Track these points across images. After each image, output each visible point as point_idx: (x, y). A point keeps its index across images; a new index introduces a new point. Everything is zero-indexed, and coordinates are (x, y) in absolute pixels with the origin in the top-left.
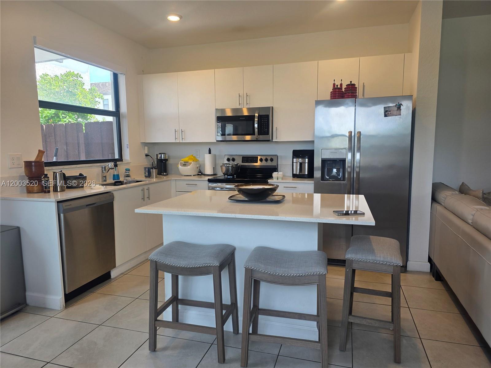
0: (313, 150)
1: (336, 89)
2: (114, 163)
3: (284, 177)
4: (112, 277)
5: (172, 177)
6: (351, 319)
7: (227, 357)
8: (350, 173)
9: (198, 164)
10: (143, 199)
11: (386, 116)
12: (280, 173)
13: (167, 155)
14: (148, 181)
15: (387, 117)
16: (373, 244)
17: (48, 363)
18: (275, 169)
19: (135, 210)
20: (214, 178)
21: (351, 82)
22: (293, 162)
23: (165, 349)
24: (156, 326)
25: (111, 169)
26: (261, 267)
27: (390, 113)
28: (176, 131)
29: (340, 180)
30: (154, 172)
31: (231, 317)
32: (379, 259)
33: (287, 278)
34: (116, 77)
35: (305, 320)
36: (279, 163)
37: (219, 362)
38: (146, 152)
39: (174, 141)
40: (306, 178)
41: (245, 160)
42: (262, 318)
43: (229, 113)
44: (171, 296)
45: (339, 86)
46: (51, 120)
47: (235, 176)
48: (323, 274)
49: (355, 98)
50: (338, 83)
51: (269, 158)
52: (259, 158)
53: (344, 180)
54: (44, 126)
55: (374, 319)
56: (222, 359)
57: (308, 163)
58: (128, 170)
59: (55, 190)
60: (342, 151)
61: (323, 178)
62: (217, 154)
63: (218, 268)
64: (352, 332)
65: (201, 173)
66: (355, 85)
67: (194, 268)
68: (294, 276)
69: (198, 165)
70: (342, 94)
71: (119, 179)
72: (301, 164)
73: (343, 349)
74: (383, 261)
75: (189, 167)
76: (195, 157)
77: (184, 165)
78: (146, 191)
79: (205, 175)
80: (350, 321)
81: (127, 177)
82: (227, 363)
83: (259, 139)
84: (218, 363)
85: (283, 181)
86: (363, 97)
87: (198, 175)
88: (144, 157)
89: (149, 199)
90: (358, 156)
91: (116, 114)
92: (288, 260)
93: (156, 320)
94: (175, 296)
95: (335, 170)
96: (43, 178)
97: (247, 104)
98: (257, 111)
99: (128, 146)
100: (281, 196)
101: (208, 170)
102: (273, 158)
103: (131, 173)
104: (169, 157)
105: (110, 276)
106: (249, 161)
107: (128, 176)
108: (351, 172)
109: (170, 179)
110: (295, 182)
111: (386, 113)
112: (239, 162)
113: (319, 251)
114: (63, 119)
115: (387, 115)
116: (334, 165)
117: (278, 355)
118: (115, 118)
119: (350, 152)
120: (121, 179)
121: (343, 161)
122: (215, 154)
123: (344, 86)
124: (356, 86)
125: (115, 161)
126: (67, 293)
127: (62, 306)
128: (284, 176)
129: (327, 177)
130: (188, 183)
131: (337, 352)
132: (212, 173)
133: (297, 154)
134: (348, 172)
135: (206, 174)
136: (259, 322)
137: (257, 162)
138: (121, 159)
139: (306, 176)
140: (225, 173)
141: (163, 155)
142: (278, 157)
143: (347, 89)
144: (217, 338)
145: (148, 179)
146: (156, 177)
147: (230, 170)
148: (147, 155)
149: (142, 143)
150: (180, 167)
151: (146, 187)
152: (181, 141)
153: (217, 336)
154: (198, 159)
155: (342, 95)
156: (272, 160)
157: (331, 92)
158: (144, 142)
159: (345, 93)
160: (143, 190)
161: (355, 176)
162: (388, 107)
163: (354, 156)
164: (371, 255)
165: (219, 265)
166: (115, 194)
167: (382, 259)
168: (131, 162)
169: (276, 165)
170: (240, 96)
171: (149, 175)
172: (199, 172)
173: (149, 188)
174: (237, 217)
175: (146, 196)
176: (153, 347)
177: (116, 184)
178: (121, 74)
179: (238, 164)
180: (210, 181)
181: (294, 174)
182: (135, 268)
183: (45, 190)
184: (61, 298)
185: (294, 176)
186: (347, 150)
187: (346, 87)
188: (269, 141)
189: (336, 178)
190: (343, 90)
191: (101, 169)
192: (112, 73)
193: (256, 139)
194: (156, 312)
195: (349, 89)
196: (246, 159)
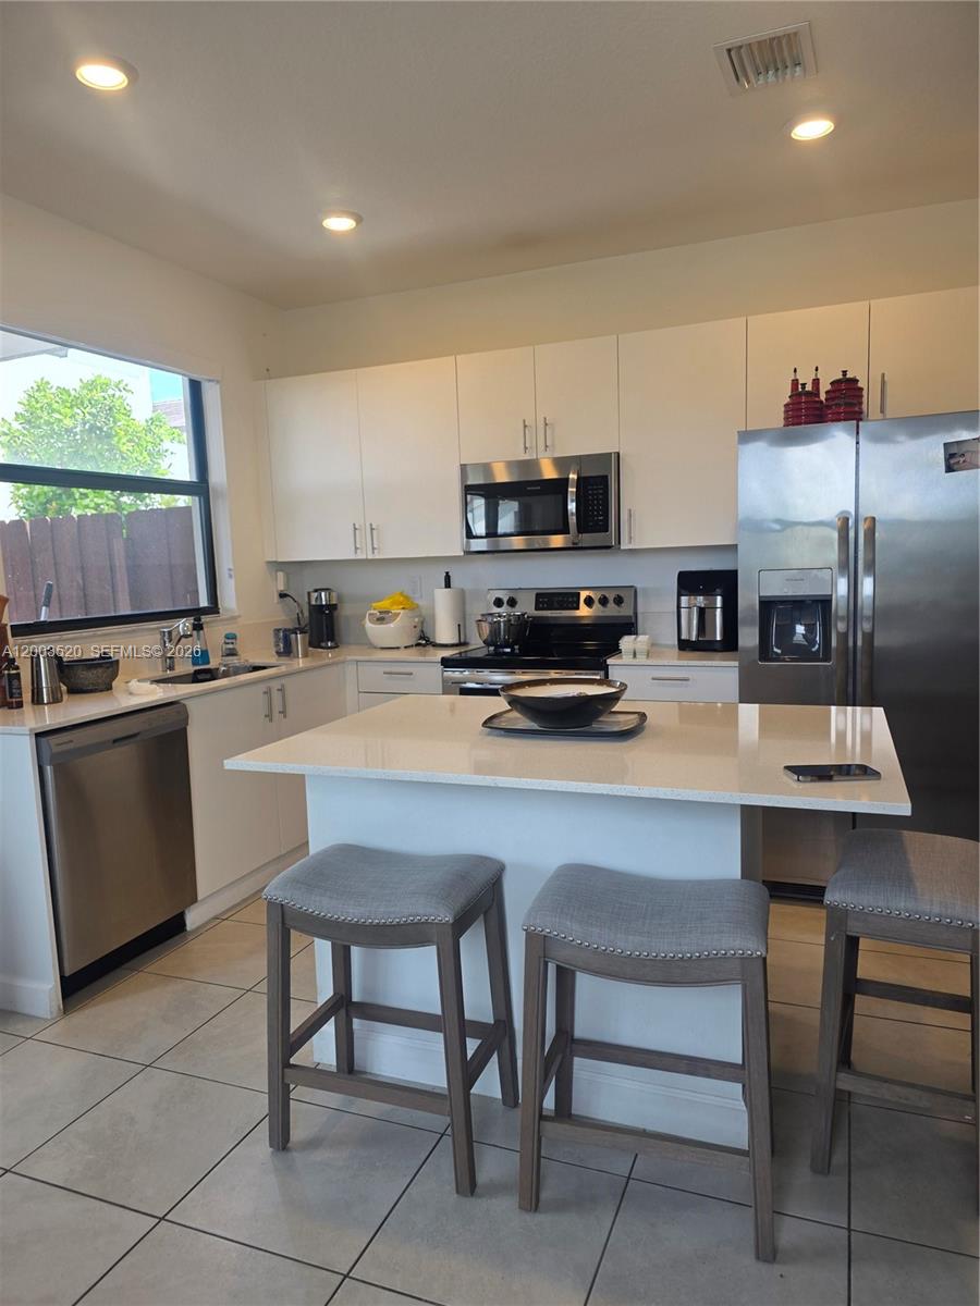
0: (736, 571)
1: (800, 394)
2: (195, 620)
3: (654, 649)
4: (189, 928)
5: (349, 654)
6: (846, 1082)
7: (482, 1177)
8: (843, 637)
9: (417, 617)
10: (269, 716)
11: (949, 469)
12: (642, 638)
13: (334, 594)
14: (285, 666)
15: (953, 471)
16: (911, 858)
17: (7, 1171)
18: (630, 627)
19: (225, 761)
20: (460, 653)
21: (845, 373)
22: (679, 607)
23: (313, 1144)
24: (286, 1081)
25: (186, 636)
26: (572, 931)
27: (964, 461)
28: (355, 529)
29: (814, 657)
30: (300, 640)
31: (495, 1058)
32: (927, 908)
33: (648, 963)
34: (195, 388)
35: (708, 1076)
36: (640, 610)
37: (458, 1192)
38: (281, 587)
39: (352, 557)
40: (715, 651)
41: (543, 603)
42: (582, 1067)
43: (502, 476)
44: (332, 994)
45: (809, 388)
46: (54, 504)
47: (516, 647)
48: (754, 955)
49: (855, 422)
50: (806, 378)
51: (611, 596)
52: (584, 595)
53: (826, 659)
54: (28, 523)
55: (913, 1086)
56: (468, 1183)
57: (724, 608)
58: (231, 637)
59: (37, 699)
60: (819, 573)
61: (764, 651)
62: (468, 586)
63: (449, 930)
64: (849, 1114)
65: (425, 641)
66: (858, 381)
67: (384, 925)
68: (668, 958)
69: (416, 620)
70: (817, 409)
71: (208, 663)
72: (702, 611)
73: (823, 1167)
74: (940, 916)
75: (392, 625)
76: (407, 598)
77: (378, 619)
78: (276, 696)
79: (436, 645)
80: (842, 1085)
81: (228, 655)
82: (480, 1196)
83: (580, 545)
84: (456, 1195)
85: (649, 662)
86: (880, 416)
87: (418, 645)
88: (276, 601)
89: (285, 716)
90: (867, 586)
91: (200, 487)
92: (650, 908)
93: (287, 1065)
94: (342, 996)
95: (800, 629)
96: (5, 669)
97: (546, 446)
98: (572, 468)
99: (232, 573)
100: (636, 716)
101: (445, 632)
102: (622, 595)
103: (238, 646)
104: (339, 597)
105: (185, 925)
106: (556, 605)
107: (232, 653)
108: (845, 635)
109: (341, 658)
110: (685, 663)
111: (952, 461)
112: (526, 607)
113: (745, 881)
114: (81, 499)
115: (955, 467)
116: (796, 614)
117: (629, 1178)
118: (197, 498)
119: (843, 576)
120: (213, 664)
121: (825, 602)
122: (462, 586)
123: (825, 387)
124: (860, 385)
125: (196, 613)
126: (67, 974)
127: (55, 1010)
128: (653, 645)
129: (775, 650)
130: (388, 670)
131: (802, 1174)
132: (456, 641)
133: (690, 583)
134: (838, 633)
135: (438, 642)
136: (574, 1075)
137: (578, 608)
138: (214, 608)
139: (718, 646)
140: (489, 639)
141: (323, 594)
142: (636, 591)
143: (833, 395)
144: (452, 1124)
145: (284, 660)
146: (306, 655)
147: (502, 633)
148: (282, 596)
149: (269, 562)
150: (368, 625)
151: (275, 685)
152: (370, 557)
153: (452, 1119)
154: (416, 602)
155: (818, 412)
156: (619, 601)
157: (786, 405)
158: (274, 559)
159: (828, 407)
160: (268, 692)
161: (859, 643)
162: (957, 442)
163: (854, 587)
164: (903, 895)
165: (451, 921)
166: (192, 706)
167: (936, 909)
168: (239, 616)
169: (631, 614)
170: (525, 426)
171: (287, 651)
172: (421, 638)
173: (283, 686)
174: (501, 785)
175: (277, 706)
176: (281, 1139)
177: (200, 677)
178: (210, 381)
179: (523, 615)
180: (446, 663)
181: (684, 640)
182: (249, 902)
183: (9, 700)
184: (50, 986)
185: (684, 645)
186: (836, 570)
187: (829, 387)
188: (609, 547)
189: (803, 653)
190: (823, 397)
191: (159, 636)
192: (186, 379)
193: (574, 544)
194: (286, 1042)
195: (838, 394)
196: (545, 599)
